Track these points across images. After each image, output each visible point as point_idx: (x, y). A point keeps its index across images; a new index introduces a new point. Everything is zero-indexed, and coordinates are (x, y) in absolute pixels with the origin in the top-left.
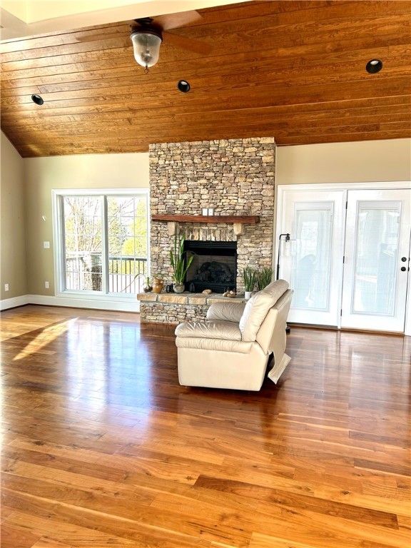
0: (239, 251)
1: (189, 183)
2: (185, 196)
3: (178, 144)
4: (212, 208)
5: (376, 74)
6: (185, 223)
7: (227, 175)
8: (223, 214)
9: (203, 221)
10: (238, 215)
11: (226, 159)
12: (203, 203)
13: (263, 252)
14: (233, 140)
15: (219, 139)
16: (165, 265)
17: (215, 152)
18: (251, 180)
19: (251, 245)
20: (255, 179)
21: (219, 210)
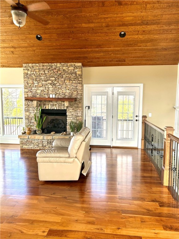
0: (67, 114)
1: (43, 83)
2: (41, 89)
3: (37, 64)
4: (54, 94)
5: (123, 38)
6: (41, 101)
7: (61, 79)
8: (60, 97)
9: (50, 100)
10: (66, 97)
11: (60, 72)
12: (50, 93)
13: (78, 114)
14: (63, 64)
15: (57, 63)
16: (32, 121)
17: (55, 69)
18: (72, 82)
19: (73, 111)
20: (74, 82)
21: (58, 95)
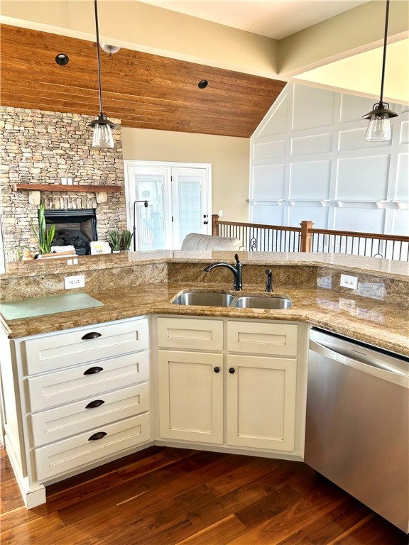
0: (98, 217)
1: (43, 152)
2: (41, 165)
3: (28, 111)
4: (71, 177)
7: (83, 147)
8: (82, 183)
9: (63, 190)
10: (96, 184)
11: (81, 133)
12: (61, 174)
13: (120, 217)
14: (86, 116)
15: (72, 112)
16: (23, 237)
17: (70, 125)
18: (104, 154)
19: (109, 211)
20: (108, 154)
21: (79, 179)
